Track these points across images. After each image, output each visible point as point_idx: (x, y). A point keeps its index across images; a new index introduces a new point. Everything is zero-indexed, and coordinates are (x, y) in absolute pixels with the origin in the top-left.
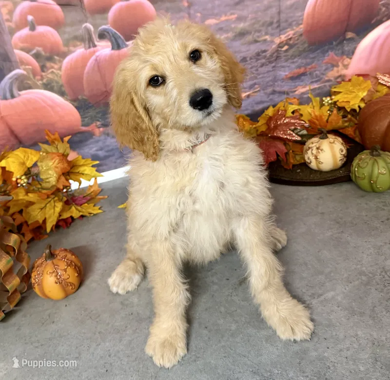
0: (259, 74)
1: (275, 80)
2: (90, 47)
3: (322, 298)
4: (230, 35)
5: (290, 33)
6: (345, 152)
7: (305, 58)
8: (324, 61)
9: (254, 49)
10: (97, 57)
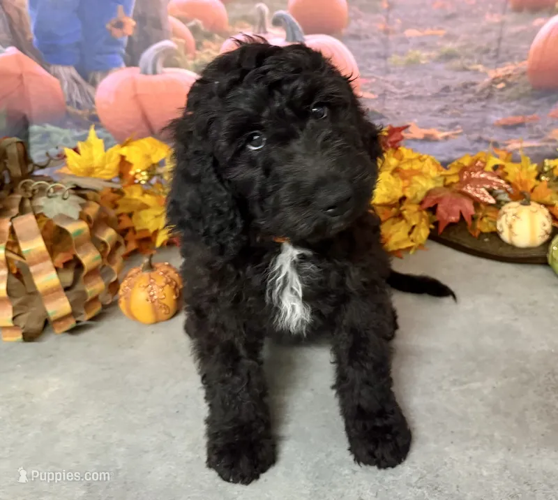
0: (464, 112)
1: (484, 124)
3: (465, 387)
4: (434, 54)
5: (510, 68)
6: (548, 227)
7: (526, 104)
8: (550, 114)
9: (461, 78)
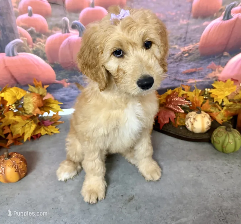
2: (65, 33)
5: (191, 46)
6: (210, 124)
7: (197, 63)
8: (208, 67)
10: (69, 39)
